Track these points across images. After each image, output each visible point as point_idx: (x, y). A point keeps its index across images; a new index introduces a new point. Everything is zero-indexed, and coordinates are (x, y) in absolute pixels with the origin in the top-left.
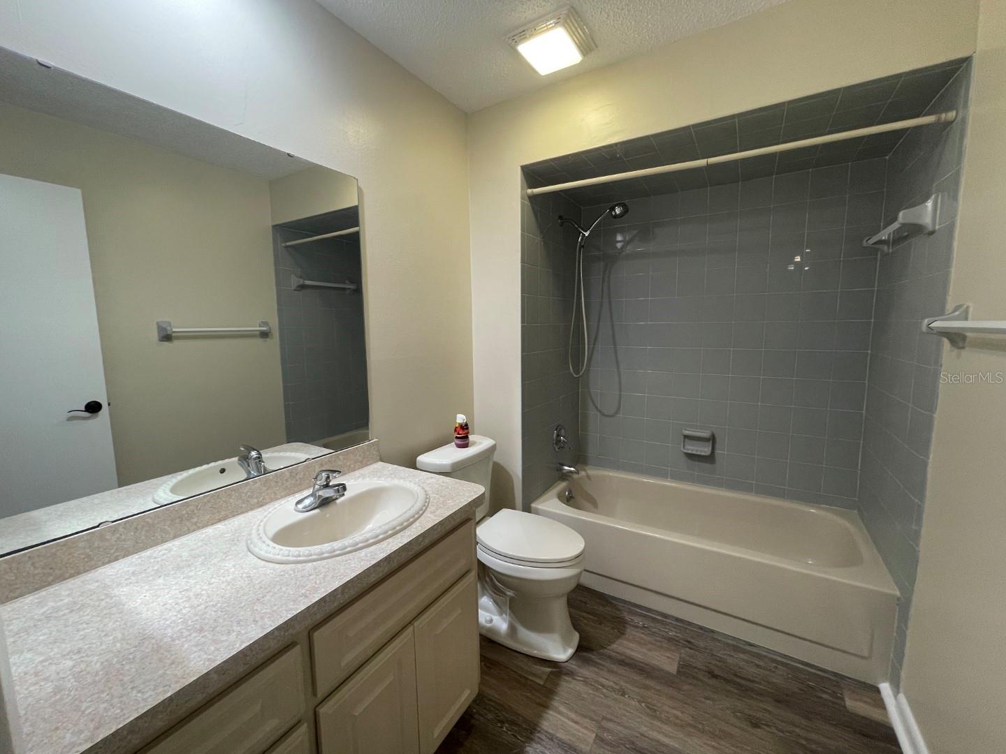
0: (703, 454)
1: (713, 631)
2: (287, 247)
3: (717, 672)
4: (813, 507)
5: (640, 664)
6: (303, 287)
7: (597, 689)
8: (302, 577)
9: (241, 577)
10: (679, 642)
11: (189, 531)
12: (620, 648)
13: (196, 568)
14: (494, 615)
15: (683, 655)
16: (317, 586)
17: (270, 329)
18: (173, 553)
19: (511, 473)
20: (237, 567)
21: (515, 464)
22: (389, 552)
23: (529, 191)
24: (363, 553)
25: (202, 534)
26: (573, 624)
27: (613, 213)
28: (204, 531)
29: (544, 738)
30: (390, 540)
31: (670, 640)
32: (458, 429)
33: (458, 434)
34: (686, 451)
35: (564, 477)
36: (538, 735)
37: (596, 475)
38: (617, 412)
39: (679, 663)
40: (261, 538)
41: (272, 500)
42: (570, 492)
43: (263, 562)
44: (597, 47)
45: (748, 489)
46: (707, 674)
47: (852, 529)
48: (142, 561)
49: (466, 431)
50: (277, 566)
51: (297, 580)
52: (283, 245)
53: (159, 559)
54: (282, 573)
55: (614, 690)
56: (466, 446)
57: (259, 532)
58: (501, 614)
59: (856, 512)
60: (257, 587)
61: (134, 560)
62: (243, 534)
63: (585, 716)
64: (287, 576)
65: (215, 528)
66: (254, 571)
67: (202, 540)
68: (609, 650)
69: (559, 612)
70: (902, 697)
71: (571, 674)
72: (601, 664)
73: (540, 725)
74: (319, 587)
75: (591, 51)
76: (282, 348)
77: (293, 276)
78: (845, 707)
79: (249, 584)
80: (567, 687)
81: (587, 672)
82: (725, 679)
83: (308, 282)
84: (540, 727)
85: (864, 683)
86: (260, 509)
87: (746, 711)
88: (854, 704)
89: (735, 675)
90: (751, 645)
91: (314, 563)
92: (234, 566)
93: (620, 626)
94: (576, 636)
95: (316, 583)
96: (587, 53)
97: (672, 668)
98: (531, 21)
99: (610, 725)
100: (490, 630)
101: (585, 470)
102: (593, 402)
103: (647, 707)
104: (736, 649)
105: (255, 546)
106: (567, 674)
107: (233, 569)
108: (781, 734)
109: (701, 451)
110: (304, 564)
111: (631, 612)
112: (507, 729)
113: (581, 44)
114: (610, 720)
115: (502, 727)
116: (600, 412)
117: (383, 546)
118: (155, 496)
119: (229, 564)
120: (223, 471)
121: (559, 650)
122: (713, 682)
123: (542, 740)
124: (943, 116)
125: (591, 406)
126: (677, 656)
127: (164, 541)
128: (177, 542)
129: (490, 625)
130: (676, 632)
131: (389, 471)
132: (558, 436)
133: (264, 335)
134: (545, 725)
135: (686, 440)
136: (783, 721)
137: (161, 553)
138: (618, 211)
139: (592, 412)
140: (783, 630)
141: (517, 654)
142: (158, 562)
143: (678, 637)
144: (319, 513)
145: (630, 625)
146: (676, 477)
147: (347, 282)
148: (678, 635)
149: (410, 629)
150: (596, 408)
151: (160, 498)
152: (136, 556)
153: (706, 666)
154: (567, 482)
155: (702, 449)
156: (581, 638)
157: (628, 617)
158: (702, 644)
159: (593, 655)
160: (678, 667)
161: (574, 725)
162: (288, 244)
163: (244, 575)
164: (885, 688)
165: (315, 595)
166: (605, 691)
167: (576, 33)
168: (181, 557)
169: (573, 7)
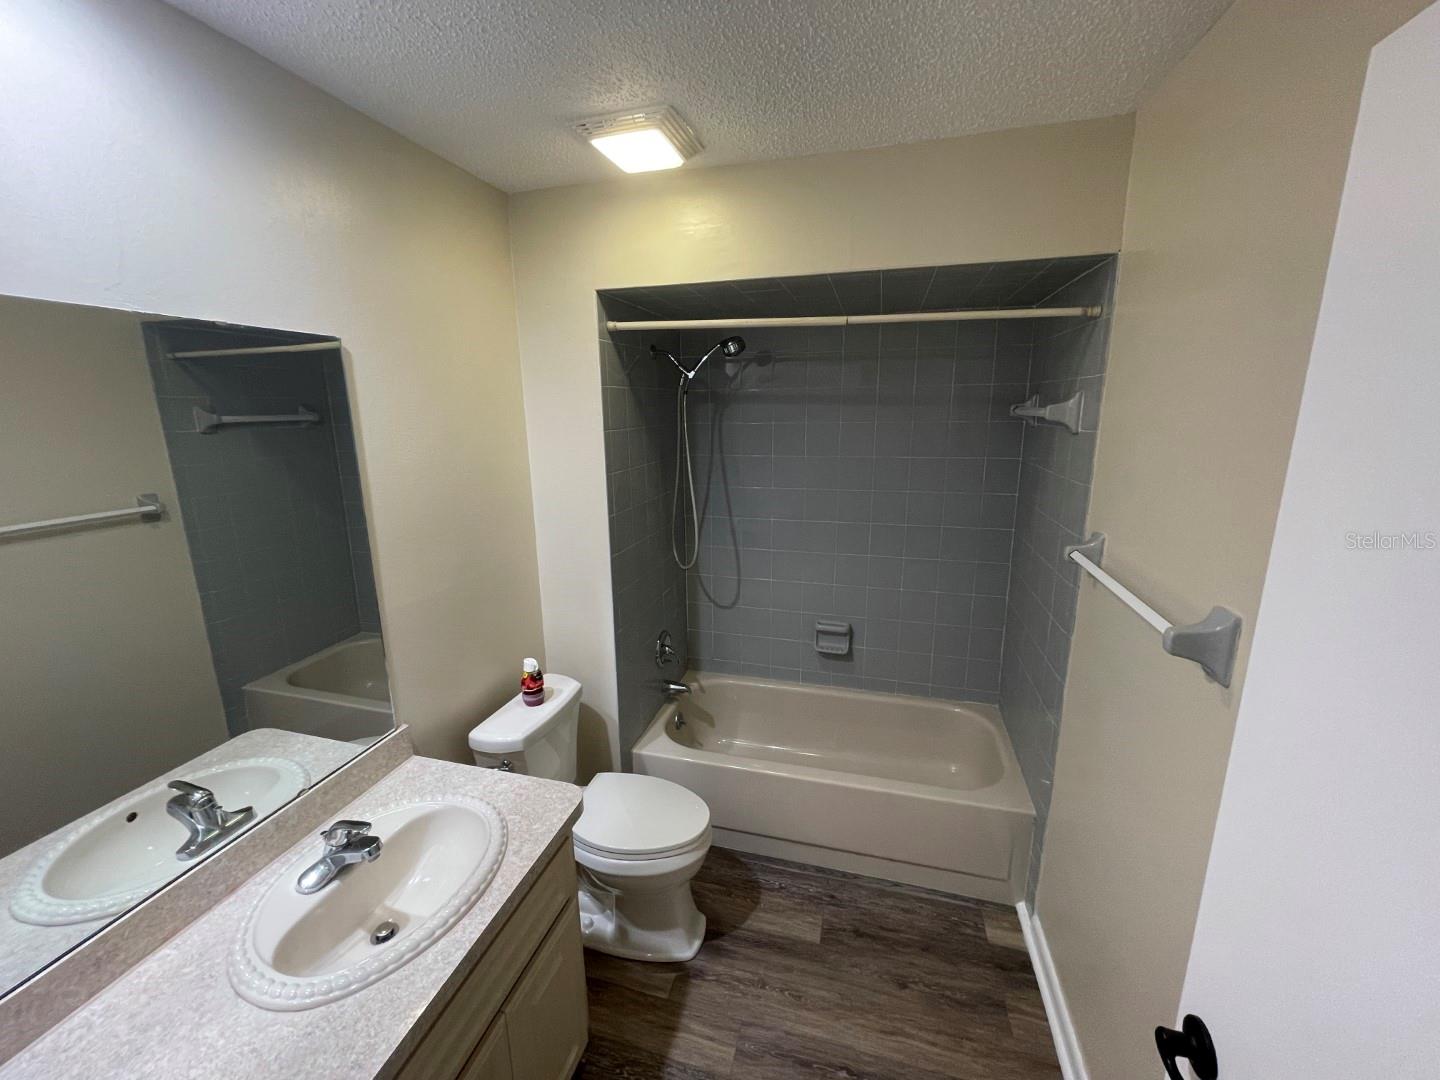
0: (840, 652)
1: (856, 877)
2: (177, 359)
3: (862, 930)
4: (959, 706)
5: (780, 940)
6: (219, 427)
7: (734, 988)
8: (344, 1028)
9: (241, 1054)
10: (821, 899)
11: (114, 977)
12: (755, 924)
13: (153, 1054)
14: (595, 914)
15: (826, 917)
16: (372, 1041)
17: (163, 506)
18: (98, 1031)
19: (604, 716)
20: (227, 1034)
21: (609, 704)
22: (469, 947)
23: (611, 324)
24: (430, 955)
25: (139, 976)
26: (696, 902)
27: (726, 351)
28: (141, 968)
29: (674, 1071)
30: (465, 921)
31: (811, 898)
32: (528, 682)
33: (529, 688)
34: (820, 650)
35: (671, 697)
36: (669, 1069)
37: (712, 684)
38: (734, 604)
39: (823, 929)
40: (255, 969)
41: (250, 875)
42: (680, 717)
43: (270, 1015)
44: (703, 147)
45: (889, 688)
46: (852, 934)
47: (992, 727)
48: (42, 1062)
49: (539, 683)
50: (297, 1017)
51: (336, 1036)
52: (170, 356)
53: (74, 1051)
54: (309, 1029)
55: (752, 983)
56: (540, 702)
57: (248, 956)
58: (603, 911)
59: (997, 706)
60: (275, 1067)
61: (24, 1065)
62: (218, 961)
63: (719, 1028)
64: (318, 1033)
65: (159, 960)
66: (261, 1036)
67: (145, 991)
68: (744, 929)
69: (682, 903)
70: (1036, 917)
71: (700, 974)
72: (735, 953)
73: (670, 1056)
74: (376, 1043)
75: (696, 152)
76: (192, 539)
77: (196, 411)
78: (986, 939)
79: (259, 1065)
80: (700, 993)
81: (719, 967)
82: (869, 936)
83: (226, 419)
84: (668, 1059)
85: (1004, 905)
86: (232, 899)
87: (894, 971)
88: (995, 934)
89: (882, 928)
90: (897, 885)
91: (357, 995)
92: (222, 1035)
93: (752, 890)
94: (703, 919)
95: (369, 1036)
96: (691, 155)
97: (814, 936)
98: (609, 113)
99: (751, 1031)
100: (592, 936)
101: (696, 680)
102: (704, 590)
103: (793, 996)
104: (882, 894)
105: (249, 987)
106: (696, 976)
107: (222, 1042)
108: (927, 990)
109: (838, 649)
110: (341, 1002)
111: (765, 870)
112: (628, 1074)
113: (683, 146)
114: (750, 1025)
115: (622, 1073)
116: (714, 602)
117: (458, 935)
118: (15, 908)
119: (211, 1033)
120: (132, 817)
121: (683, 947)
122: (858, 943)
123: (673, 1075)
124: (1089, 311)
125: (702, 595)
126: (819, 919)
127: (71, 1010)
128: (97, 1005)
129: (591, 930)
130: (817, 887)
131: (432, 774)
132: (663, 646)
133: (151, 518)
134: (676, 1054)
135: (820, 635)
136: (929, 974)
137: (74, 1036)
138: (732, 348)
139: (704, 604)
140: (931, 864)
141: (629, 964)
142: (75, 1057)
143: (819, 892)
144: (339, 886)
145: (765, 889)
146: (808, 678)
147: (301, 409)
148: (820, 890)
149: (502, 1021)
150: (709, 598)
151: (29, 912)
152: (25, 1055)
153: (850, 925)
154: (676, 703)
155: (837, 646)
156: (708, 920)
157: (762, 878)
158: (845, 896)
159: (724, 941)
160: (822, 934)
161: (710, 1043)
162: (179, 355)
163: (246, 1049)
164: (1021, 907)
165: (374, 1060)
166: (742, 987)
167: (677, 135)
168: (116, 1036)
169: (672, 107)
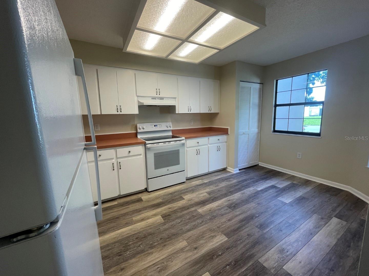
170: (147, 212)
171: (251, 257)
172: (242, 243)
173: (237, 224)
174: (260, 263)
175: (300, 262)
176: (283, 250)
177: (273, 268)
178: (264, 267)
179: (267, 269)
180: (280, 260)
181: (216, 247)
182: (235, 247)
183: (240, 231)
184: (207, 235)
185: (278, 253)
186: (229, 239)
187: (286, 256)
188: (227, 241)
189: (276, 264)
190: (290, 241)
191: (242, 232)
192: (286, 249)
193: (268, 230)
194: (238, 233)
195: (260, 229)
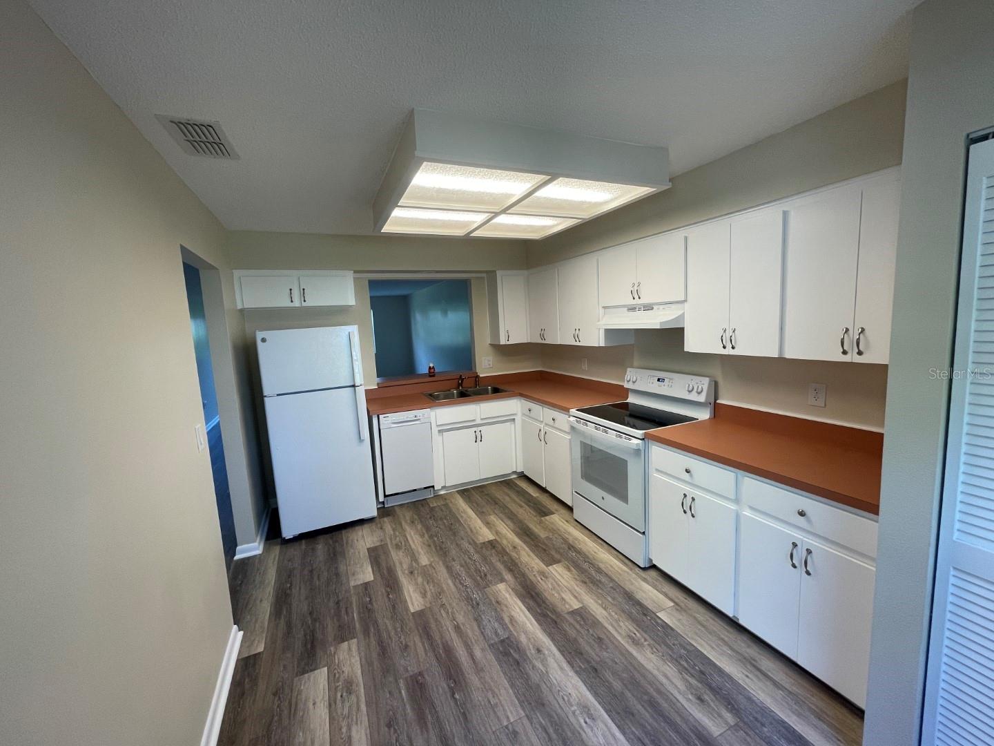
170: (507, 525)
171: (366, 632)
172: (395, 629)
173: (442, 637)
174: (352, 639)
175: (314, 704)
176: (350, 692)
177: (335, 653)
178: (343, 641)
179: (339, 643)
180: (338, 672)
181: (403, 594)
182: (392, 617)
183: (421, 636)
184: (431, 587)
185: (348, 676)
186: (410, 614)
187: (338, 686)
188: (407, 609)
189: (337, 661)
190: (357, 724)
191: (417, 639)
192: (346, 698)
193: (403, 692)
194: (419, 631)
195: (411, 676)
